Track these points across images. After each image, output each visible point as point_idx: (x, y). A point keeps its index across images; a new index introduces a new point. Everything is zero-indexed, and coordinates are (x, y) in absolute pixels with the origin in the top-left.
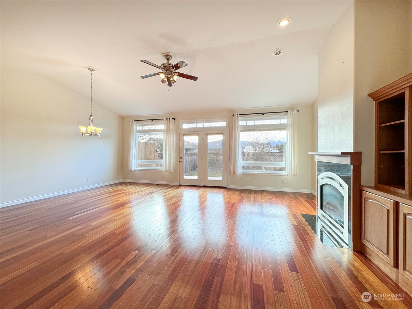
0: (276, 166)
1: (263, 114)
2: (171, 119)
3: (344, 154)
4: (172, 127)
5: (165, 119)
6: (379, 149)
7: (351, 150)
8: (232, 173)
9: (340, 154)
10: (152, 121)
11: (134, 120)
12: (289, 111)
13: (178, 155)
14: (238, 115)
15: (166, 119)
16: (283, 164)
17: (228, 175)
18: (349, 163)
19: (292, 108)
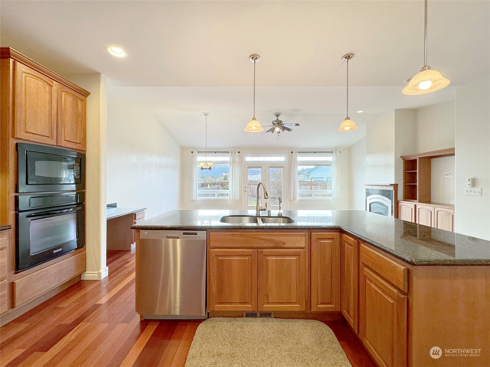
0: (325, 193)
1: (315, 152)
2: (237, 152)
3: (391, 185)
4: (237, 159)
5: (230, 152)
6: (405, 182)
7: (393, 183)
8: (292, 199)
9: (389, 185)
10: (216, 153)
11: (197, 152)
12: (334, 152)
13: (243, 185)
14: (297, 152)
15: (232, 152)
16: (330, 192)
17: (288, 202)
18: (393, 190)
19: (336, 150)
